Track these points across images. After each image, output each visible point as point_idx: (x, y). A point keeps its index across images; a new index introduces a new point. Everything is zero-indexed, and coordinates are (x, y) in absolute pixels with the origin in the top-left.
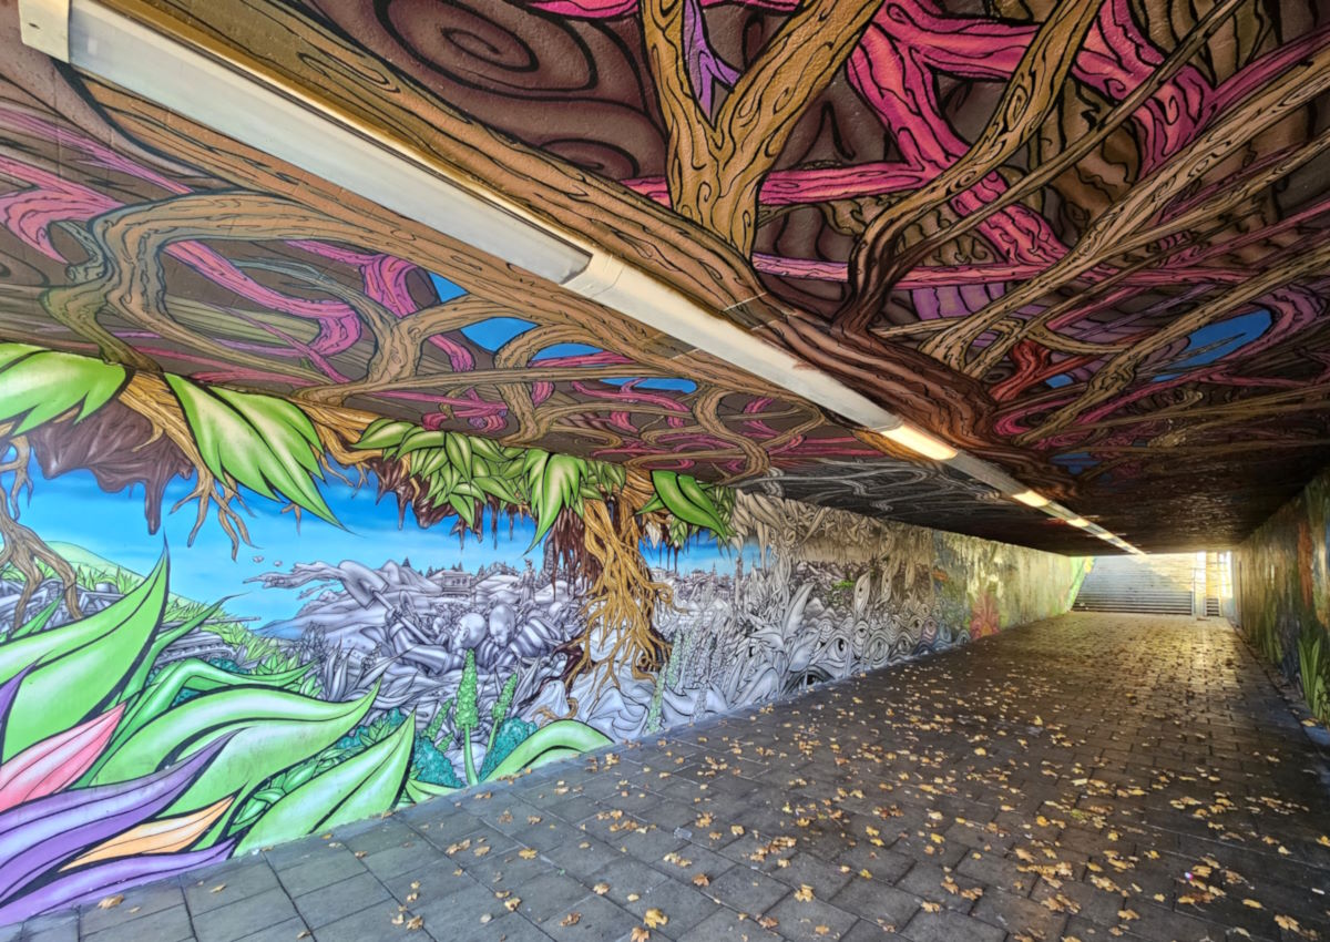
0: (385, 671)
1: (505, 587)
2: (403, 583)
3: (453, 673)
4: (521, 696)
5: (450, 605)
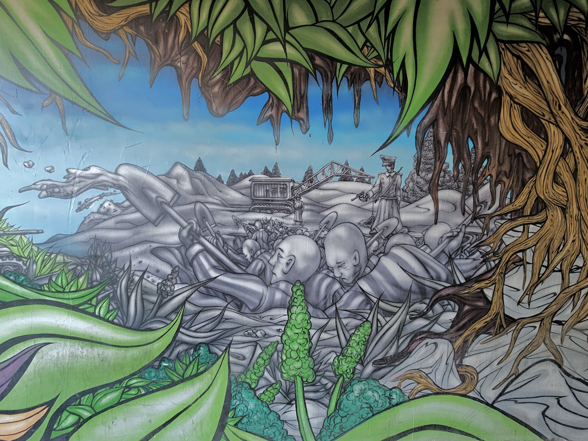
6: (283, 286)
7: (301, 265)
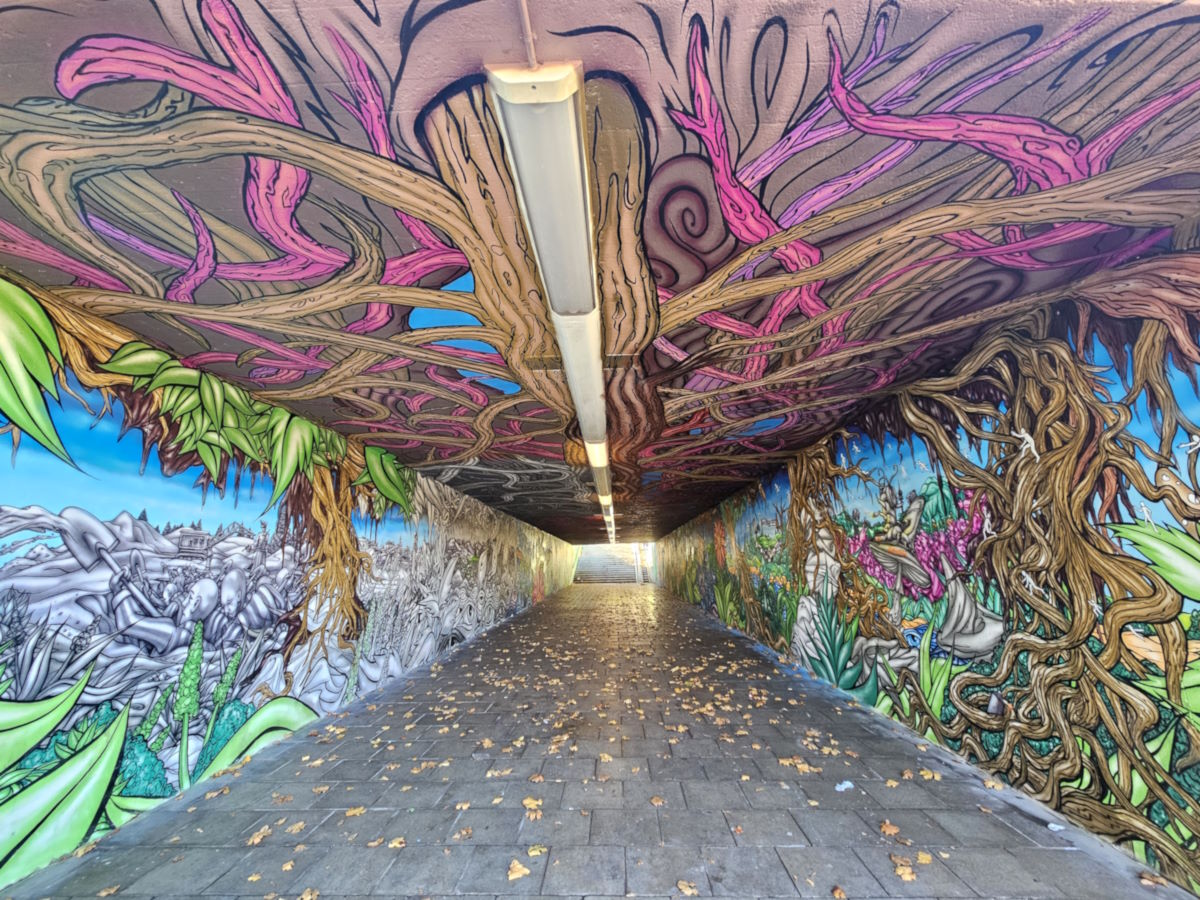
0: (100, 652)
1: (240, 550)
2: (136, 540)
3: (178, 651)
4: (244, 674)
5: (185, 569)
6: (188, 625)
7: (205, 604)
